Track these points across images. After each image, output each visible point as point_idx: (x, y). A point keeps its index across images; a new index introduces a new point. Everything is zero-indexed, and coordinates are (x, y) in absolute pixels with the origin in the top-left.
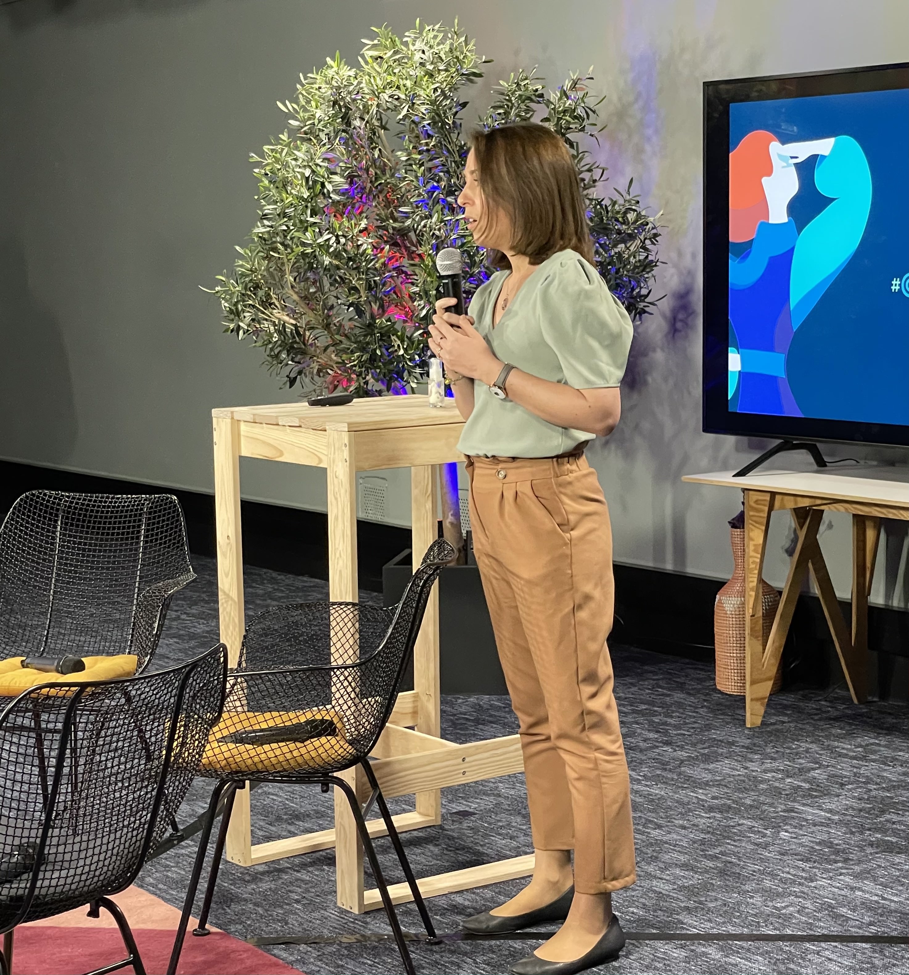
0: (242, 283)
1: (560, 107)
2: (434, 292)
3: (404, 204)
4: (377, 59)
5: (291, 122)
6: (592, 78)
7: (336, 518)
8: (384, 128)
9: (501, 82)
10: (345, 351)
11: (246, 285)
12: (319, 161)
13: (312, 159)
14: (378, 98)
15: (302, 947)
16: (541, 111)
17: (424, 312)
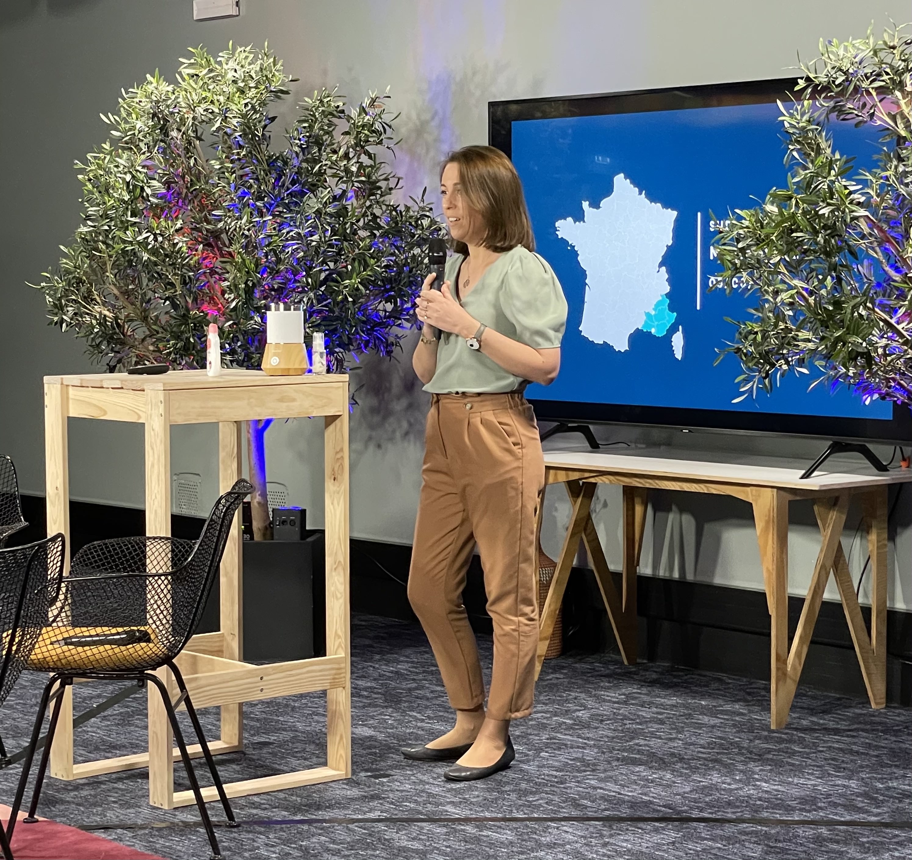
0: (65, 280)
1: (359, 122)
2: (243, 286)
3: (217, 208)
4: (193, 76)
5: (113, 132)
6: (389, 97)
7: (153, 466)
8: (199, 139)
9: (306, 99)
10: (160, 340)
11: (70, 281)
12: (139, 168)
13: (132, 165)
14: (194, 111)
15: (119, 831)
16: (342, 125)
17: (234, 304)
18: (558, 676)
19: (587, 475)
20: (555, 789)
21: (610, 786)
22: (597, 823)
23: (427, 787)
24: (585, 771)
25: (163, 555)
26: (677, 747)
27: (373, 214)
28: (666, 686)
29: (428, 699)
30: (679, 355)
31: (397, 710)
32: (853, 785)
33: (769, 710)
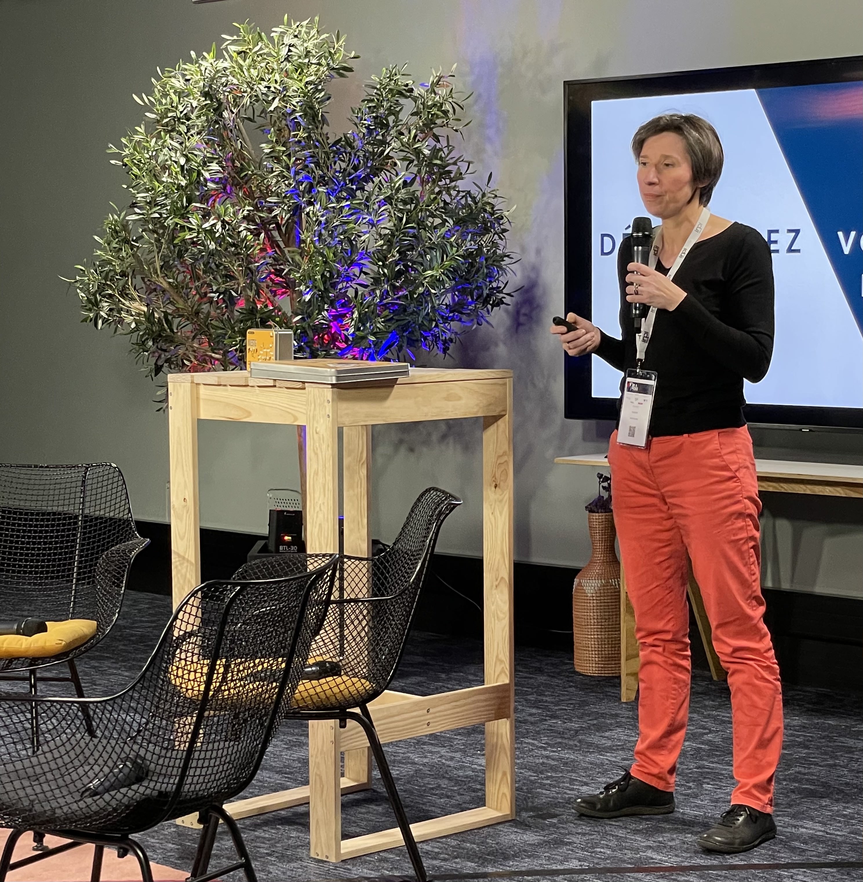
1: (429, 101)
4: (240, 54)
5: (148, 114)
6: (454, 76)
9: (373, 77)
13: (185, 148)
14: (252, 89)
16: (410, 105)
17: (308, 297)
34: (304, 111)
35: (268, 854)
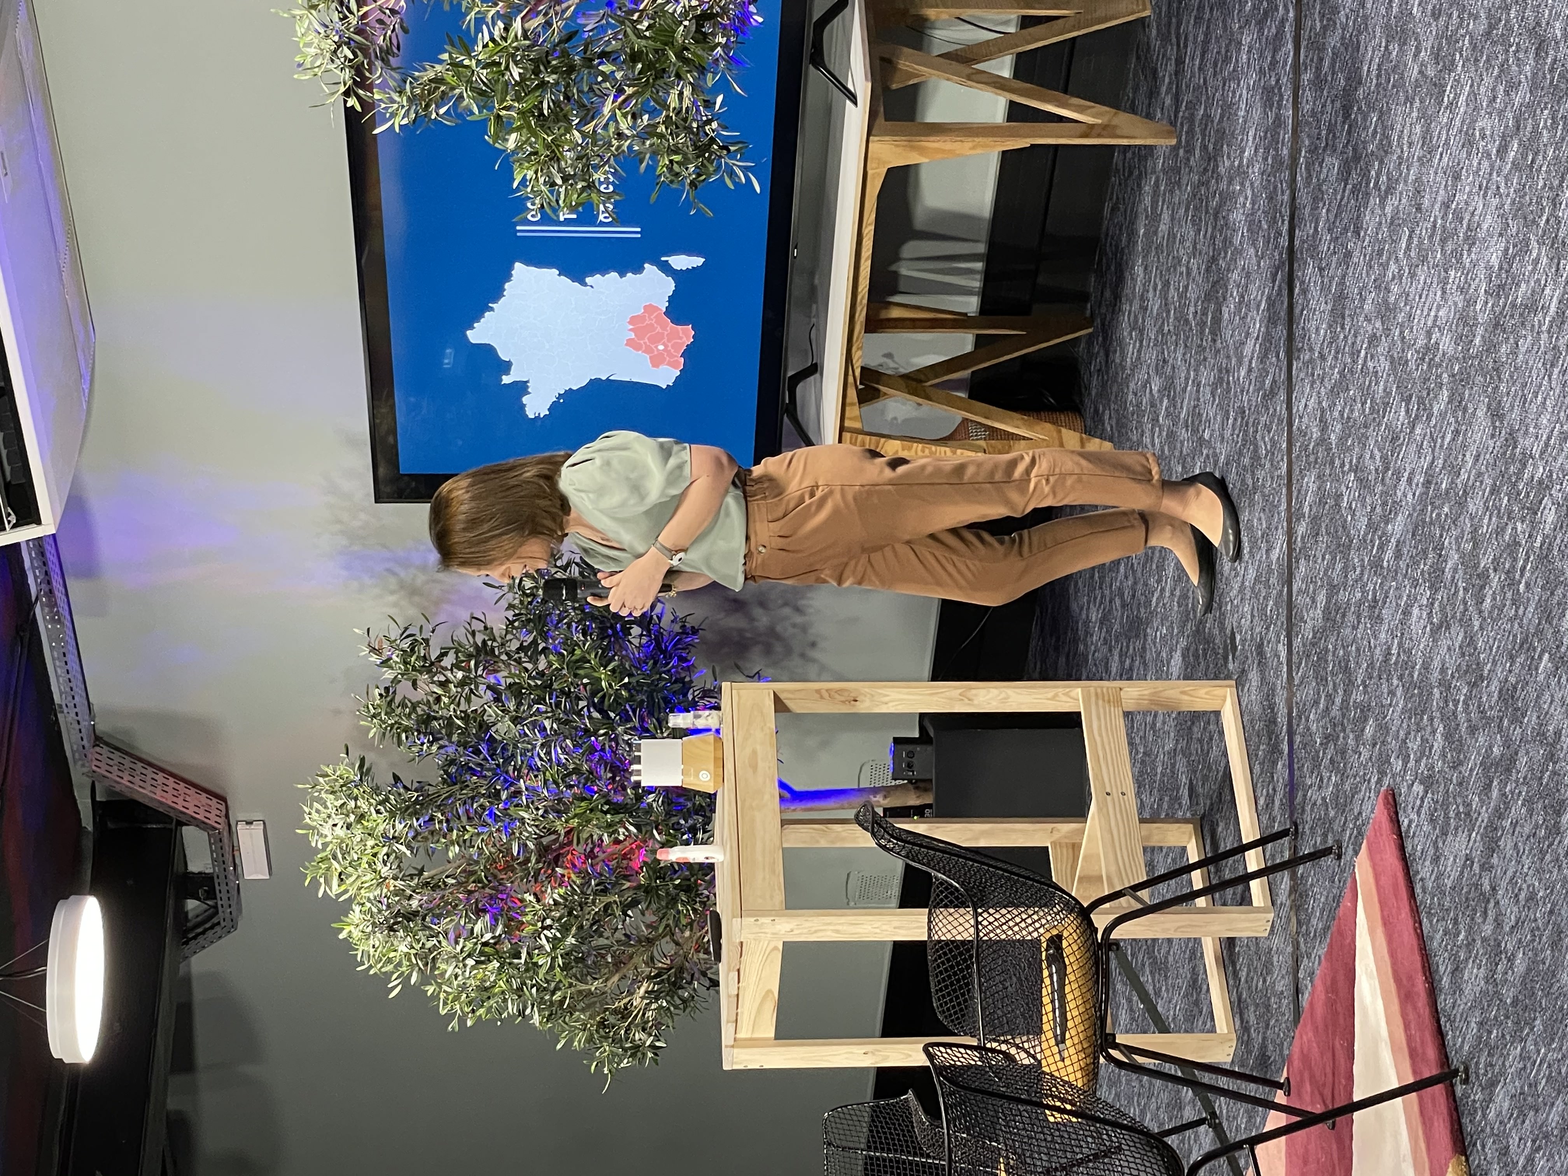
0: (601, 1042)
1: (400, 668)
2: (609, 816)
3: (509, 850)
4: (342, 880)
5: (413, 982)
6: (368, 629)
7: (837, 932)
8: (421, 872)
9: (371, 735)
10: (677, 922)
11: (602, 1037)
12: (459, 948)
13: (455, 957)
14: (386, 878)
15: (1301, 975)
16: (404, 689)
17: (632, 828)
18: (1107, 417)
19: (851, 379)
20: (1251, 420)
21: (1247, 350)
22: (1294, 367)
23: (1247, 584)
24: (1228, 383)
25: (950, 919)
26: (1198, 264)
27: (518, 650)
28: (1120, 280)
29: (1135, 583)
30: (698, 261)
31: (1148, 622)
32: (1249, 40)
33: (1151, 148)
34: (410, 815)
35: (1265, 981)
